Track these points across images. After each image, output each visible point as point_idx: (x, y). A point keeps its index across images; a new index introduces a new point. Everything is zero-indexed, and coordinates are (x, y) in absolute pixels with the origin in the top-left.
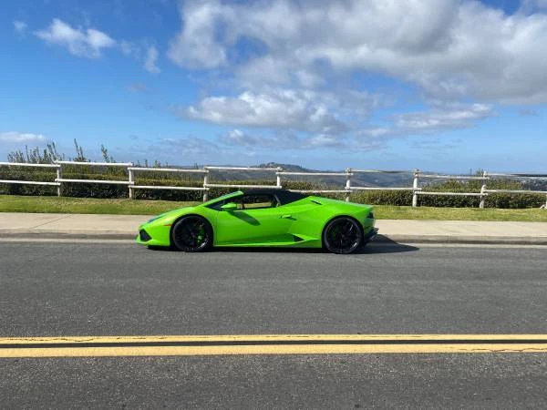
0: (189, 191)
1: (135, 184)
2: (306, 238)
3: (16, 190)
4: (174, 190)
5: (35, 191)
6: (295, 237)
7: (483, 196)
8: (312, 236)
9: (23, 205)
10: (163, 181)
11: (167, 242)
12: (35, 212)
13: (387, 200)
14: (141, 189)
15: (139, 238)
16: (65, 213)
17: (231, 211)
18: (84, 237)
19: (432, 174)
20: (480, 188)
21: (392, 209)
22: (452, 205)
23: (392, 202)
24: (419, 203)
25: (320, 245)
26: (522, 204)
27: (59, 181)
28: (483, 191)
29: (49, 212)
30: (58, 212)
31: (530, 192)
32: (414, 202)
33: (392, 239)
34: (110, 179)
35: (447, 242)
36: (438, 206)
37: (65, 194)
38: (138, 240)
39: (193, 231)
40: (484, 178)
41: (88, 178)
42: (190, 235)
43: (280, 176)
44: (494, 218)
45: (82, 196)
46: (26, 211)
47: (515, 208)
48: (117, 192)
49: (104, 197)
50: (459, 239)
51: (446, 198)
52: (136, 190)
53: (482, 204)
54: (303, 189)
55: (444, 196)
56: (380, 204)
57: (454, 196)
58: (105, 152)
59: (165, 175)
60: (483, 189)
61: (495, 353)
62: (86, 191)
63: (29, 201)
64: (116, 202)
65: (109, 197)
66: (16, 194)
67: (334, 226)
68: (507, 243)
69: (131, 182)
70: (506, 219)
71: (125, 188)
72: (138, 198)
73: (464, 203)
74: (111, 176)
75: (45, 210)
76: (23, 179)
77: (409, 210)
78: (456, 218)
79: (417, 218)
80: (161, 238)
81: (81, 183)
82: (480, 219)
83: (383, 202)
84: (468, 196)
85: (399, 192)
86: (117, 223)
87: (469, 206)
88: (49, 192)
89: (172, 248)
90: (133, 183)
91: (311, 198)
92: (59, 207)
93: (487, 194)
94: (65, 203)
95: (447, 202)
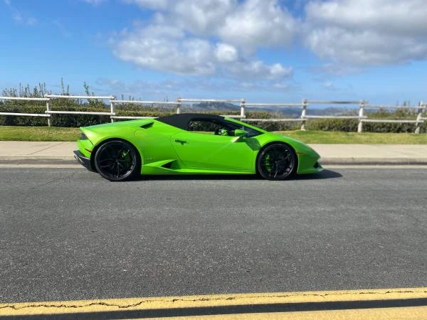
3: (11, 121)
5: (28, 122)
7: (419, 124)
9: (18, 135)
12: (30, 140)
13: (334, 127)
20: (416, 116)
21: (342, 135)
22: (389, 131)
23: (338, 129)
27: (48, 112)
28: (419, 119)
32: (360, 129)
34: (93, 111)
37: (54, 125)
40: (421, 107)
41: (74, 110)
43: (244, 106)
45: (70, 126)
51: (383, 125)
52: (116, 120)
53: (417, 130)
55: (383, 123)
56: (327, 130)
57: (390, 124)
58: (87, 88)
60: (419, 117)
62: (73, 122)
66: (12, 125)
69: (112, 113)
71: (107, 118)
73: (399, 129)
75: (39, 139)
77: (357, 135)
81: (68, 114)
84: (403, 124)
85: (344, 120)
87: (403, 132)
88: (41, 123)
90: (114, 114)
92: (51, 135)
93: (423, 121)
94: (55, 132)
95: (385, 129)
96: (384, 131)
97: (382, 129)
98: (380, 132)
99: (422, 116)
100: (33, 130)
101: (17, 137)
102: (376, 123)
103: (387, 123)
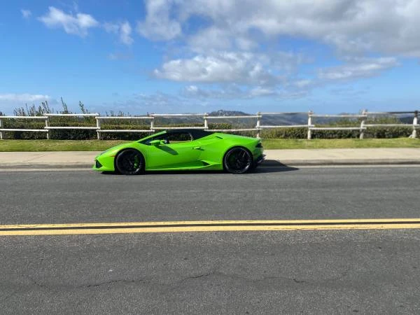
0: (141, 133)
1: (102, 129)
2: (211, 163)
3: (18, 136)
4: (130, 132)
5: (32, 136)
6: (204, 162)
7: (363, 130)
8: (216, 161)
10: (122, 126)
11: (112, 168)
12: (30, 151)
13: (290, 135)
14: (107, 132)
15: (95, 166)
16: (51, 151)
17: (157, 145)
18: (61, 167)
19: (348, 114)
20: (360, 123)
21: (291, 141)
22: (340, 137)
23: (293, 137)
24: (313, 136)
25: (221, 168)
26: (396, 134)
27: (47, 128)
28: (363, 126)
29: (40, 151)
30: (45, 151)
31: (402, 125)
32: (309, 136)
33: (282, 163)
34: (84, 126)
35: (324, 164)
36: (329, 138)
37: (52, 138)
38: (94, 168)
39: (131, 160)
40: (363, 116)
41: (68, 126)
42: (128, 163)
43: (207, 119)
44: (369, 146)
45: (65, 139)
46: (23, 151)
47: (389, 138)
48: (89, 135)
49: (80, 139)
50: (334, 162)
51: (335, 132)
52: (102, 133)
53: (361, 136)
54: (226, 128)
55: (334, 131)
56: (284, 138)
57: (341, 131)
58: (82, 106)
59: (126, 122)
60: (362, 125)
61: (296, 231)
62: (67, 135)
63: (26, 144)
64: (88, 142)
65: (84, 139)
66: (19, 139)
67: (231, 154)
68: (371, 164)
69: (98, 127)
70: (378, 146)
71: (94, 132)
72: (105, 139)
73: (350, 135)
74: (85, 124)
75: (37, 149)
76: (23, 128)
77: (304, 141)
78: (339, 147)
79: (310, 147)
80: (108, 165)
81: (63, 129)
82: (358, 147)
83: (286, 136)
84: (353, 130)
86: (85, 157)
88: (41, 136)
89: (116, 172)
90: (100, 128)
91: (216, 135)
92: (47, 147)
93: (365, 128)
94: (52, 144)
95: (336, 135)
96: (335, 138)
97: (334, 136)
98: (333, 138)
99: (365, 123)
100: (34, 143)
101: (21, 148)
102: (328, 131)
103: (338, 131)
